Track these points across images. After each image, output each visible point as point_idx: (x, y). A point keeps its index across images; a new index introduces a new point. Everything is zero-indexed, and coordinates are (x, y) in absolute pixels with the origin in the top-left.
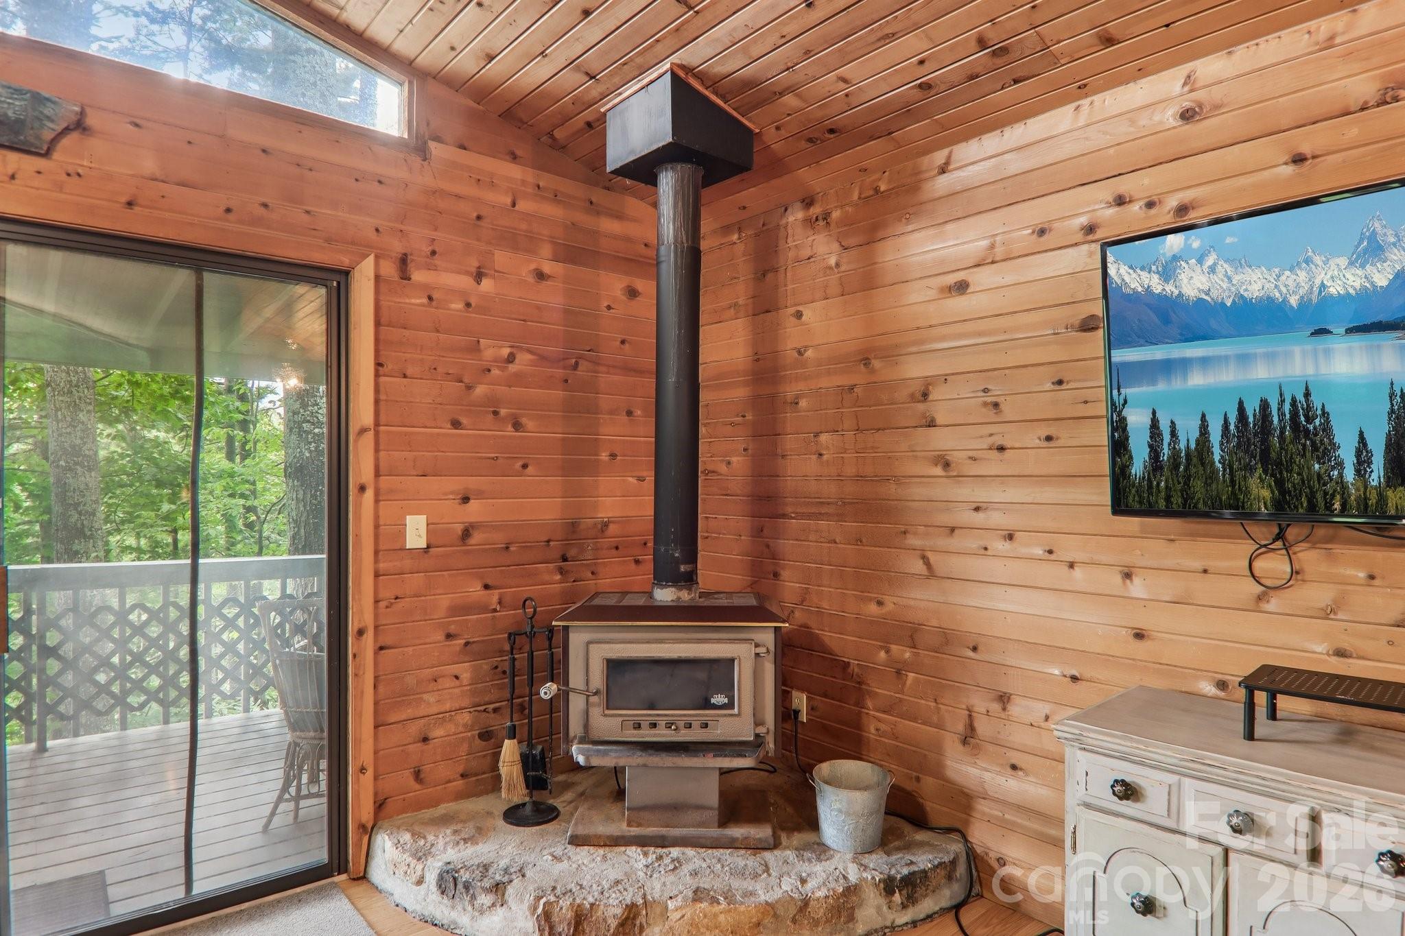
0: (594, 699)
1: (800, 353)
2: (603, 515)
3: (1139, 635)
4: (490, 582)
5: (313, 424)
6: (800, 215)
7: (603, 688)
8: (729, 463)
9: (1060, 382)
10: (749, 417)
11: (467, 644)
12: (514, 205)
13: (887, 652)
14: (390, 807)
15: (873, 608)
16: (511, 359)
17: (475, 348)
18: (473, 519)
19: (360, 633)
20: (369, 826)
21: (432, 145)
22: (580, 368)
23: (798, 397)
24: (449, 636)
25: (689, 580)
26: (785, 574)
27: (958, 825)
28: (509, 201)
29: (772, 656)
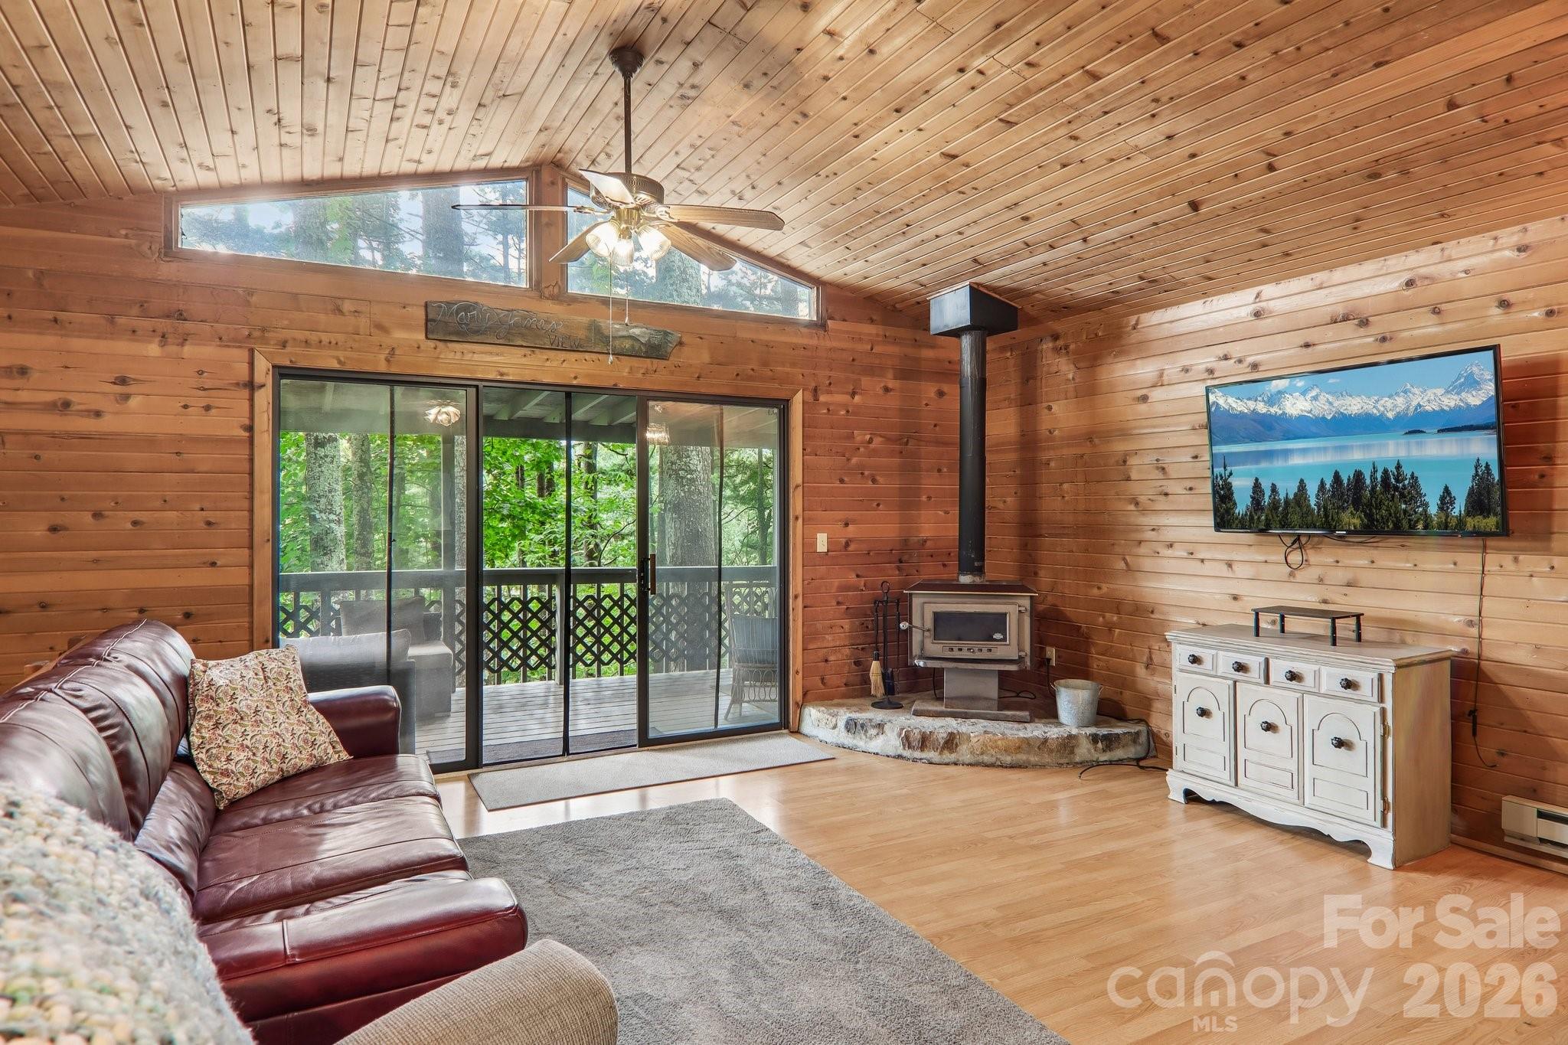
0: (927, 634)
1: (1050, 432)
2: (924, 535)
3: (1235, 598)
4: (859, 573)
5: (686, 471)
6: (1051, 345)
7: (932, 628)
8: (1005, 502)
9: (1196, 457)
10: (1018, 472)
11: (847, 608)
12: (872, 349)
13: (1104, 617)
14: (809, 696)
15: (1095, 591)
16: (870, 441)
17: (851, 437)
18: (851, 536)
19: (796, 597)
20: (800, 703)
21: (829, 322)
22: (910, 444)
23: (1049, 460)
24: (838, 603)
25: (980, 571)
26: (1042, 573)
27: (1144, 718)
28: (869, 347)
29: (1028, 613)
